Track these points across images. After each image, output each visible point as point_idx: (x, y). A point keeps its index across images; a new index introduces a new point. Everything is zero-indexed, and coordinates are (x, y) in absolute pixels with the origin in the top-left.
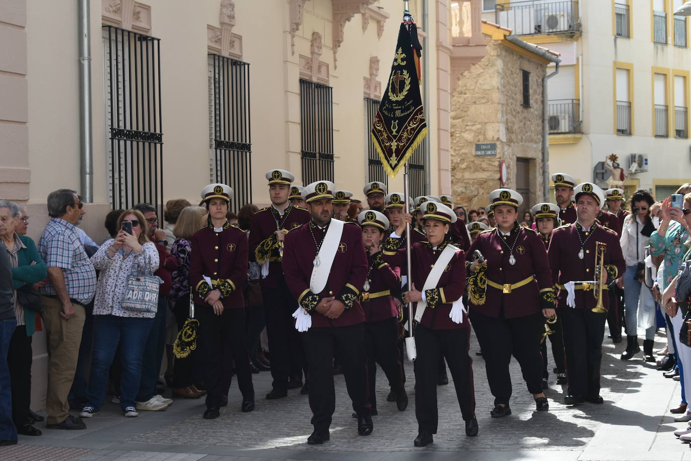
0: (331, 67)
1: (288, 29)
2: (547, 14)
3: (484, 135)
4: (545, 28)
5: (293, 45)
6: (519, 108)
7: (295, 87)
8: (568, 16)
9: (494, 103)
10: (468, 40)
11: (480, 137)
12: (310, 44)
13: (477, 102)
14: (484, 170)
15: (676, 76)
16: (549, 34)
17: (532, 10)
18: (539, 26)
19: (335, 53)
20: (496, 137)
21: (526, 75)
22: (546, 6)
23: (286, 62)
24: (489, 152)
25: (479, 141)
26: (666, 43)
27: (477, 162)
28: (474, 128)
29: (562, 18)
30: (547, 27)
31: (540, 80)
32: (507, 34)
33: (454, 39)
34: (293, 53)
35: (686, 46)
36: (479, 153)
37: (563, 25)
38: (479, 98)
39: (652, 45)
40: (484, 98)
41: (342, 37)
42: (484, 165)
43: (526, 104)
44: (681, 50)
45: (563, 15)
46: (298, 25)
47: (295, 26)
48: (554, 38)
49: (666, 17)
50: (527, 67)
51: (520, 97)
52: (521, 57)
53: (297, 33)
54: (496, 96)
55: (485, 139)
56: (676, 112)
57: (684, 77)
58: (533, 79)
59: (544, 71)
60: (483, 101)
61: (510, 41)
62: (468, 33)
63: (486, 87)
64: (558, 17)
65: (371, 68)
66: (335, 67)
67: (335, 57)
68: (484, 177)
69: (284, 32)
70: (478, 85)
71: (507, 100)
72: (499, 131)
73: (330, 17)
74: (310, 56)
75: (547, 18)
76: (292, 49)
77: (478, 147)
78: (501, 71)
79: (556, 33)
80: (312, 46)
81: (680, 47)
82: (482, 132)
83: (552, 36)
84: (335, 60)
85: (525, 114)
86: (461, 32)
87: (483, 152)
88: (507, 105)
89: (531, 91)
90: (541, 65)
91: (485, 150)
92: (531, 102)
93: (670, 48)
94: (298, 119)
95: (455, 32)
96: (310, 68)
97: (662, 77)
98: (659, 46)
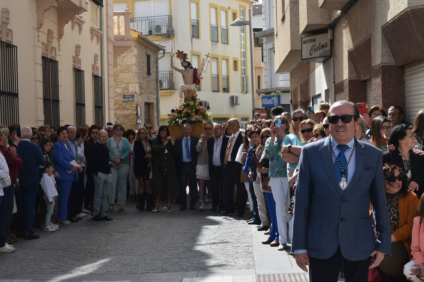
0: (57, 50)
1: (36, 27)
2: (155, 24)
3: (128, 90)
4: (154, 32)
5: (38, 36)
6: (146, 75)
7: (40, 61)
8: (167, 25)
9: (133, 72)
10: (123, 37)
11: (125, 91)
12: (46, 36)
13: (124, 72)
14: (128, 109)
15: (223, 59)
16: (156, 35)
17: (147, 22)
18: (151, 31)
19: (59, 42)
20: (134, 91)
21: (148, 57)
22: (155, 20)
23: (35, 46)
24: (130, 100)
25: (125, 93)
26: (218, 42)
27: (124, 104)
28: (122, 86)
29: (163, 27)
30: (155, 32)
31: (155, 60)
32: (140, 34)
33: (115, 36)
34: (39, 41)
35: (228, 43)
36: (125, 100)
37: (164, 31)
38: (125, 69)
39: (211, 42)
40: (127, 69)
41: (63, 33)
42: (128, 107)
43: (149, 73)
44: (225, 45)
45: (164, 25)
46: (41, 24)
47: (40, 26)
48: (159, 38)
49: (217, 28)
50: (149, 53)
51: (146, 69)
52: (146, 47)
53: (41, 29)
54: (134, 69)
55: (128, 92)
56: (223, 78)
57: (227, 60)
58: (152, 59)
59: (157, 55)
60: (127, 71)
61: (142, 38)
62: (123, 32)
63: (129, 63)
64: (161, 26)
65: (76, 51)
66: (59, 50)
67: (59, 44)
68: (128, 113)
69: (34, 29)
70: (124, 62)
71: (139, 71)
72: (136, 87)
73: (56, 21)
74: (46, 43)
75: (155, 26)
76: (38, 39)
77: (124, 97)
78: (136, 55)
79: (160, 35)
80: (48, 37)
81: (224, 43)
82: (126, 88)
83: (158, 36)
84: (59, 46)
85: (148, 79)
86: (119, 33)
87: (127, 100)
88: (140, 73)
89: (151, 66)
90: (156, 52)
91: (127, 98)
92: (151, 72)
93: (220, 44)
94: (41, 79)
95: (116, 32)
96: (47, 50)
97: (216, 60)
98: (214, 43)
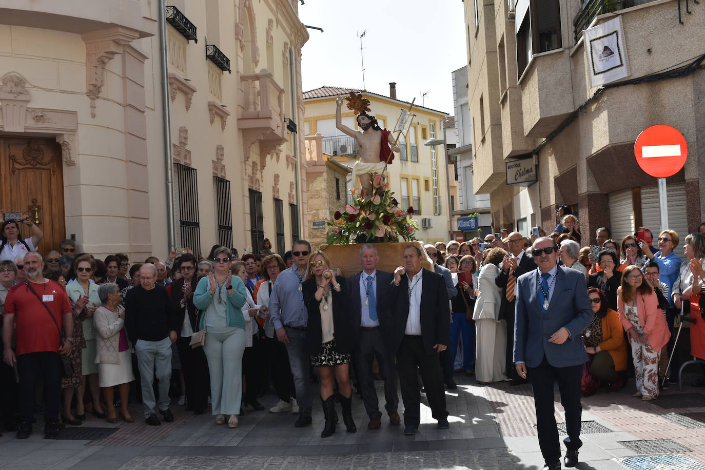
0: (260, 181)
1: (243, 161)
2: (340, 144)
3: (318, 216)
4: (339, 153)
5: (246, 169)
6: (335, 200)
7: (247, 193)
8: (352, 145)
9: (322, 198)
10: (316, 162)
11: (315, 218)
12: (251, 168)
13: (313, 198)
14: (318, 237)
15: (413, 179)
16: (342, 156)
17: (331, 142)
18: (336, 152)
19: (262, 173)
20: (325, 218)
21: (337, 181)
22: (340, 140)
23: (242, 179)
24: (321, 227)
25: (315, 220)
26: (407, 160)
27: (314, 232)
28: (311, 213)
29: (349, 147)
30: (340, 152)
31: (344, 184)
32: (329, 157)
33: (307, 161)
34: (246, 174)
35: (418, 162)
36: (315, 227)
37: (350, 151)
38: (314, 195)
39: (399, 161)
40: (317, 195)
41: (266, 164)
42: (318, 234)
43: (338, 198)
44: (415, 164)
45: (350, 145)
46: (248, 158)
47: (247, 158)
48: (345, 158)
49: (406, 145)
50: (338, 176)
51: (335, 194)
52: (335, 171)
53: (247, 162)
54: (324, 194)
55: (318, 218)
56: (414, 200)
57: (417, 180)
58: (341, 182)
59: (345, 178)
60: (316, 197)
61: (331, 162)
62: (315, 159)
63: (318, 189)
64: (347, 147)
65: (275, 180)
66: (262, 181)
67: (262, 175)
68: (319, 241)
69: (241, 162)
70: (313, 187)
71: (329, 196)
72: (326, 214)
73: (259, 153)
74: (251, 175)
75: (340, 146)
76: (245, 172)
77: (314, 224)
78: (326, 179)
79: (346, 156)
80: (253, 169)
81: (414, 162)
82: (316, 215)
83: (344, 157)
84: (262, 177)
85: (338, 204)
86: (311, 158)
87: (317, 227)
88: (330, 198)
89: (340, 190)
90: (344, 175)
91: (318, 225)
92: (340, 196)
93: (409, 163)
94: (249, 212)
95: (308, 157)
96: (252, 183)
97: (405, 180)
98: (403, 162)
